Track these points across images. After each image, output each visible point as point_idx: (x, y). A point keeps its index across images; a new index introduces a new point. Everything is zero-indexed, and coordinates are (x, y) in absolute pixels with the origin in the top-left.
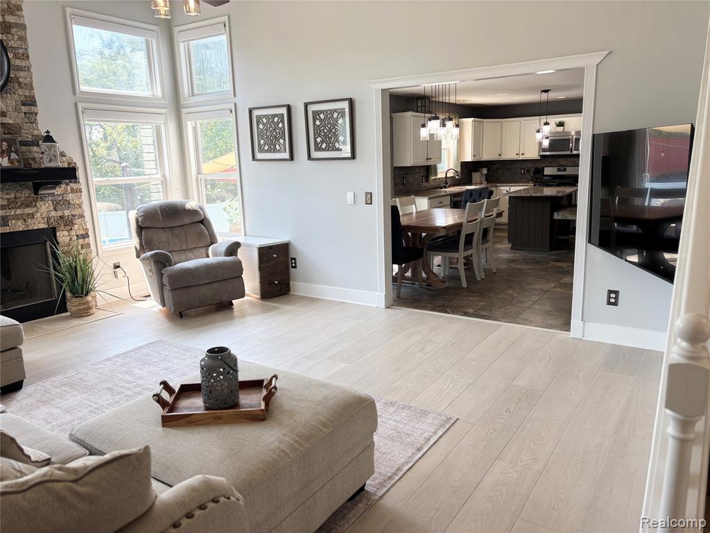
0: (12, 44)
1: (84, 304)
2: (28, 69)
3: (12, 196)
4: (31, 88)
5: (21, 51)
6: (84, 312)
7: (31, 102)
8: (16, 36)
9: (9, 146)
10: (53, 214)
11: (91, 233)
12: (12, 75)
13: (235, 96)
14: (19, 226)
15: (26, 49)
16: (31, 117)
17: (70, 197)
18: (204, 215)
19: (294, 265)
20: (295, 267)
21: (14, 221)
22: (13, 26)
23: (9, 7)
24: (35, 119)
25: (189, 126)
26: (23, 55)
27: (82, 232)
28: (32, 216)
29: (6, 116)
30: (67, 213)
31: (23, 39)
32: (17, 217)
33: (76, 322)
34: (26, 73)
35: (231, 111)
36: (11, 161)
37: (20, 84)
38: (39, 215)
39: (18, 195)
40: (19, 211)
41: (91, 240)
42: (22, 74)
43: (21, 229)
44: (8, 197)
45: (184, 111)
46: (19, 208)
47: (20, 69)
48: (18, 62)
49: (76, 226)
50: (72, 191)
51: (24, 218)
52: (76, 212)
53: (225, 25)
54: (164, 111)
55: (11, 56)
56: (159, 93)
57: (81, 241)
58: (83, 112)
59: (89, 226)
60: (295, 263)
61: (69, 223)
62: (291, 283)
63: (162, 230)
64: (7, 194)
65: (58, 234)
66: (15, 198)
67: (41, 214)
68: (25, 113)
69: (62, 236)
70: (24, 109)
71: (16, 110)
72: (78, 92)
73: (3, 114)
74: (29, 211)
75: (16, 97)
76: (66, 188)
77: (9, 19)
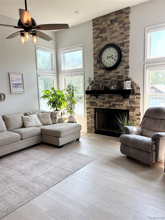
0: (124, 49)
2: (128, 56)
3: (118, 98)
4: (128, 62)
5: (127, 51)
7: (128, 67)
8: (126, 46)
10: (129, 105)
12: (123, 59)
14: (118, 108)
15: (129, 49)
16: (127, 72)
17: (136, 100)
21: (117, 106)
23: (125, 37)
24: (128, 73)
27: (138, 113)
28: (122, 105)
30: (133, 105)
31: (128, 46)
37: (125, 62)
38: (124, 105)
40: (119, 103)
42: (125, 58)
44: (116, 98)
47: (125, 57)
48: (125, 55)
49: (136, 111)
50: (137, 98)
51: (119, 105)
52: (137, 106)
55: (123, 53)
57: (137, 117)
58: (146, 68)
59: (141, 111)
61: (133, 109)
64: (116, 97)
66: (118, 99)
67: (125, 105)
69: (131, 113)
70: (124, 70)
71: (122, 71)
72: (145, 60)
73: (118, 73)
74: (122, 103)
75: (123, 66)
76: (134, 97)
77: (125, 41)
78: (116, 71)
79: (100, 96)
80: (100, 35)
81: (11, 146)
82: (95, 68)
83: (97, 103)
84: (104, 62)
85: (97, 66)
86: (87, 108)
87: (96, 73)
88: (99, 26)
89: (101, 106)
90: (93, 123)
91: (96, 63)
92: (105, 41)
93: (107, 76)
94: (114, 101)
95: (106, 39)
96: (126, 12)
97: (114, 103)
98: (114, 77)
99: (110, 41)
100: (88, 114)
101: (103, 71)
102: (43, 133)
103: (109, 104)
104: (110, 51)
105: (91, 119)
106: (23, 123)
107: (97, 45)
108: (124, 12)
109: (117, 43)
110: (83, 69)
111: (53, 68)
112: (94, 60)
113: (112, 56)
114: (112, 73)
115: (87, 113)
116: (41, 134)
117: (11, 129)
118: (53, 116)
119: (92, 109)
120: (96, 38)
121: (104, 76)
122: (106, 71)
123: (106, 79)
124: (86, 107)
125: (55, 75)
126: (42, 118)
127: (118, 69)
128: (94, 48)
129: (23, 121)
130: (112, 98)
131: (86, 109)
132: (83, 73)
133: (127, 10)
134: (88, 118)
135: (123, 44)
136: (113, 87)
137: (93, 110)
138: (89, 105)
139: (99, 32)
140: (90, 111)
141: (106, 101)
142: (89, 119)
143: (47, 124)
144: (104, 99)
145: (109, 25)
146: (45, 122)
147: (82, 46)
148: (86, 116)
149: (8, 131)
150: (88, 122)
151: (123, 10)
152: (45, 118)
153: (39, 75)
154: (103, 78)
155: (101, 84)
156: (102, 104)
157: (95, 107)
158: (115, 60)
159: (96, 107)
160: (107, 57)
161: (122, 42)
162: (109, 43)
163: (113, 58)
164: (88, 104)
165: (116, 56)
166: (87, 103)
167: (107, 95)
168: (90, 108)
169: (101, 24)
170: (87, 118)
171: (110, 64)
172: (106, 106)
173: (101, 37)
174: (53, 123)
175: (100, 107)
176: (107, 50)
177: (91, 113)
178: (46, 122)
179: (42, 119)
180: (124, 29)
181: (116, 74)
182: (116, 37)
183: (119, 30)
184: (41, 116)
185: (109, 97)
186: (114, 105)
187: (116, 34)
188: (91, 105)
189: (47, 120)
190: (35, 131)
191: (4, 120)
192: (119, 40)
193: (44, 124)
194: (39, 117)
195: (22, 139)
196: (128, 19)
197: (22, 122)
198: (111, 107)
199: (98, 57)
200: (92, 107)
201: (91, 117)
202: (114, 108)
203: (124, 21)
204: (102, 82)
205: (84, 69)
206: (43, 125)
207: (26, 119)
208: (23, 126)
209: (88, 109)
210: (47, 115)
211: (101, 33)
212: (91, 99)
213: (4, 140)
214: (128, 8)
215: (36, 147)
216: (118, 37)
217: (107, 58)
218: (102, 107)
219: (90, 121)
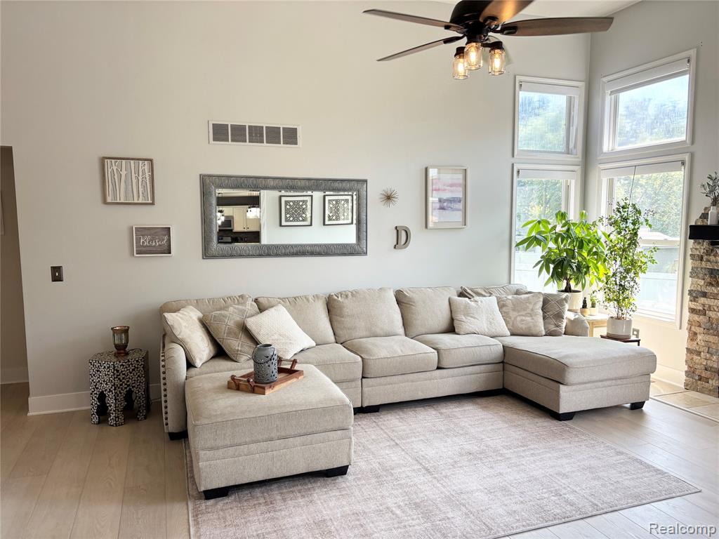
81: (408, 381)
86: (691, 292)
90: (712, 354)
100: (696, 318)
102: (508, 360)
105: (707, 338)
106: (452, 320)
110: (689, 145)
111: (571, 146)
115: (692, 311)
116: (503, 362)
117: (414, 332)
118: (551, 308)
119: (714, 296)
124: (688, 287)
125: (578, 168)
126: (514, 310)
129: (451, 311)
131: (687, 298)
132: (687, 157)
134: (695, 334)
138: (702, 282)
140: (704, 305)
142: (699, 337)
143: (528, 333)
146: (520, 326)
147: (693, 61)
148: (685, 325)
149: (406, 335)
150: (694, 346)
152: (523, 313)
153: (518, 172)
164: (698, 278)
166: (694, 273)
168: (704, 295)
170: (690, 330)
174: (550, 334)
177: (710, 313)
178: (522, 327)
179: (513, 314)
184: (509, 303)
188: (711, 284)
189: (528, 319)
190: (484, 348)
191: (399, 302)
193: (515, 331)
194: (501, 305)
195: (440, 366)
197: (449, 316)
200: (714, 290)
201: (708, 330)
205: (693, 142)
206: (513, 334)
207: (462, 307)
208: (451, 329)
209: (695, 295)
210: (530, 303)
212: (712, 258)
213: (389, 360)
215: (482, 401)
219: (703, 344)
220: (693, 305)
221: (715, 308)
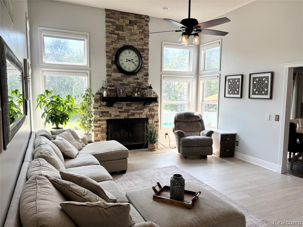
0: (144, 55)
1: (153, 146)
2: (147, 64)
3: (137, 106)
4: (147, 70)
5: (146, 58)
6: (153, 150)
7: (147, 75)
8: (145, 53)
9: (138, 90)
10: (148, 113)
11: (159, 121)
12: (142, 66)
13: (220, 71)
14: (137, 116)
15: (148, 57)
16: (146, 80)
17: (155, 107)
18: (201, 119)
19: (237, 144)
20: (238, 145)
22: (145, 49)
23: (145, 44)
24: (148, 81)
25: (201, 83)
26: (147, 59)
27: (157, 120)
28: (142, 113)
29: (139, 80)
30: (153, 113)
31: (147, 54)
32: (137, 113)
33: (150, 153)
34: (147, 65)
35: (218, 77)
36: (138, 95)
37: (144, 68)
38: (144, 113)
39: (139, 106)
40: (138, 111)
41: (159, 123)
42: (146, 65)
43: (138, 118)
44: (136, 106)
45: (200, 76)
46: (138, 110)
47: (145, 64)
48: (145, 62)
49: (155, 118)
51: (139, 114)
52: (156, 113)
53: (219, 43)
54: (192, 77)
55: (143, 59)
56: (191, 70)
57: (156, 123)
58: (163, 78)
59: (159, 118)
60: (238, 143)
61: (153, 116)
62: (235, 152)
63: (184, 123)
64: (136, 105)
65: (149, 120)
66: (138, 107)
67: (145, 113)
68: (145, 79)
69: (150, 121)
70: (144, 77)
71: (142, 77)
72: (162, 71)
73: (138, 79)
74: (141, 111)
75: (143, 73)
76: (154, 105)
77: (145, 47)
78: (136, 77)
79: (115, 104)
80: (116, 32)
82: (109, 69)
83: (111, 113)
84: (122, 64)
85: (112, 67)
87: (110, 75)
88: (115, 21)
89: (117, 116)
91: (110, 63)
92: (123, 41)
93: (125, 82)
94: (134, 110)
95: (123, 38)
96: (146, 19)
97: (133, 112)
98: (133, 83)
99: (128, 43)
100: (97, 129)
101: (119, 75)
103: (127, 113)
104: (130, 53)
105: (102, 134)
107: (112, 42)
108: (144, 19)
109: (136, 47)
110: (89, 68)
112: (107, 59)
113: (132, 60)
114: (131, 79)
115: (96, 127)
119: (103, 120)
120: (110, 33)
121: (121, 80)
122: (123, 75)
123: (124, 84)
127: (138, 75)
128: (107, 45)
130: (131, 106)
133: (147, 18)
134: (97, 134)
135: (143, 50)
136: (136, 94)
137: (105, 122)
138: (98, 116)
139: (115, 27)
140: (100, 124)
141: (124, 110)
142: (99, 135)
144: (122, 108)
145: (127, 25)
147: (88, 37)
151: (143, 17)
154: (120, 82)
155: (121, 89)
156: (119, 114)
157: (108, 118)
158: (135, 65)
159: (110, 118)
160: (127, 59)
161: (142, 48)
162: (127, 44)
163: (134, 63)
165: (136, 61)
166: (96, 114)
167: (124, 103)
168: (100, 120)
169: (118, 19)
170: (95, 134)
171: (129, 68)
172: (123, 116)
173: (118, 34)
175: (115, 118)
176: (127, 51)
177: (103, 126)
180: (144, 35)
181: (136, 81)
182: (135, 40)
183: (138, 34)
185: (127, 105)
186: (133, 114)
187: (136, 37)
188: (102, 117)
192: (139, 45)
196: (148, 27)
198: (130, 116)
199: (114, 57)
200: (103, 118)
201: (102, 132)
202: (134, 117)
203: (144, 27)
204: (122, 87)
209: (96, 121)
211: (117, 29)
212: (101, 108)
214: (148, 17)
216: (138, 41)
217: (127, 61)
218: (118, 118)
219: (101, 137)
220: (96, 125)
221: (104, 124)
